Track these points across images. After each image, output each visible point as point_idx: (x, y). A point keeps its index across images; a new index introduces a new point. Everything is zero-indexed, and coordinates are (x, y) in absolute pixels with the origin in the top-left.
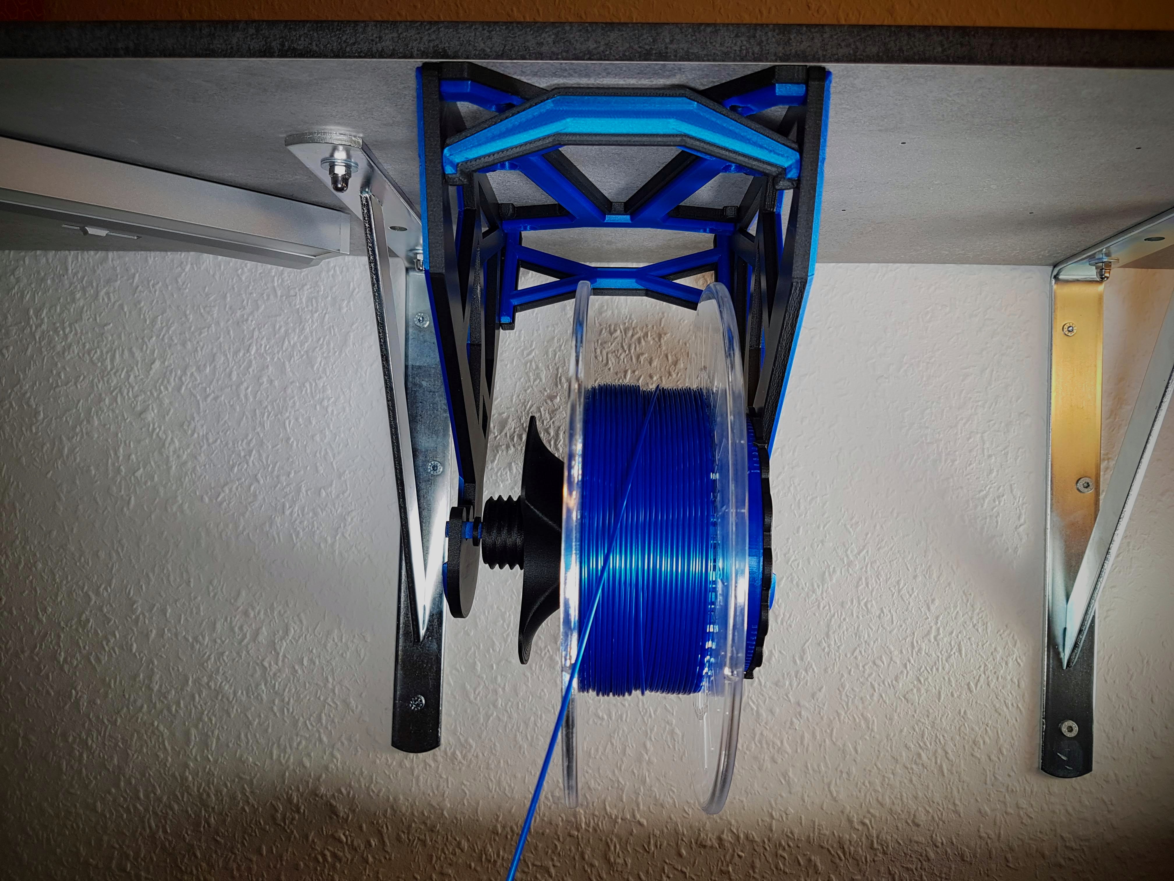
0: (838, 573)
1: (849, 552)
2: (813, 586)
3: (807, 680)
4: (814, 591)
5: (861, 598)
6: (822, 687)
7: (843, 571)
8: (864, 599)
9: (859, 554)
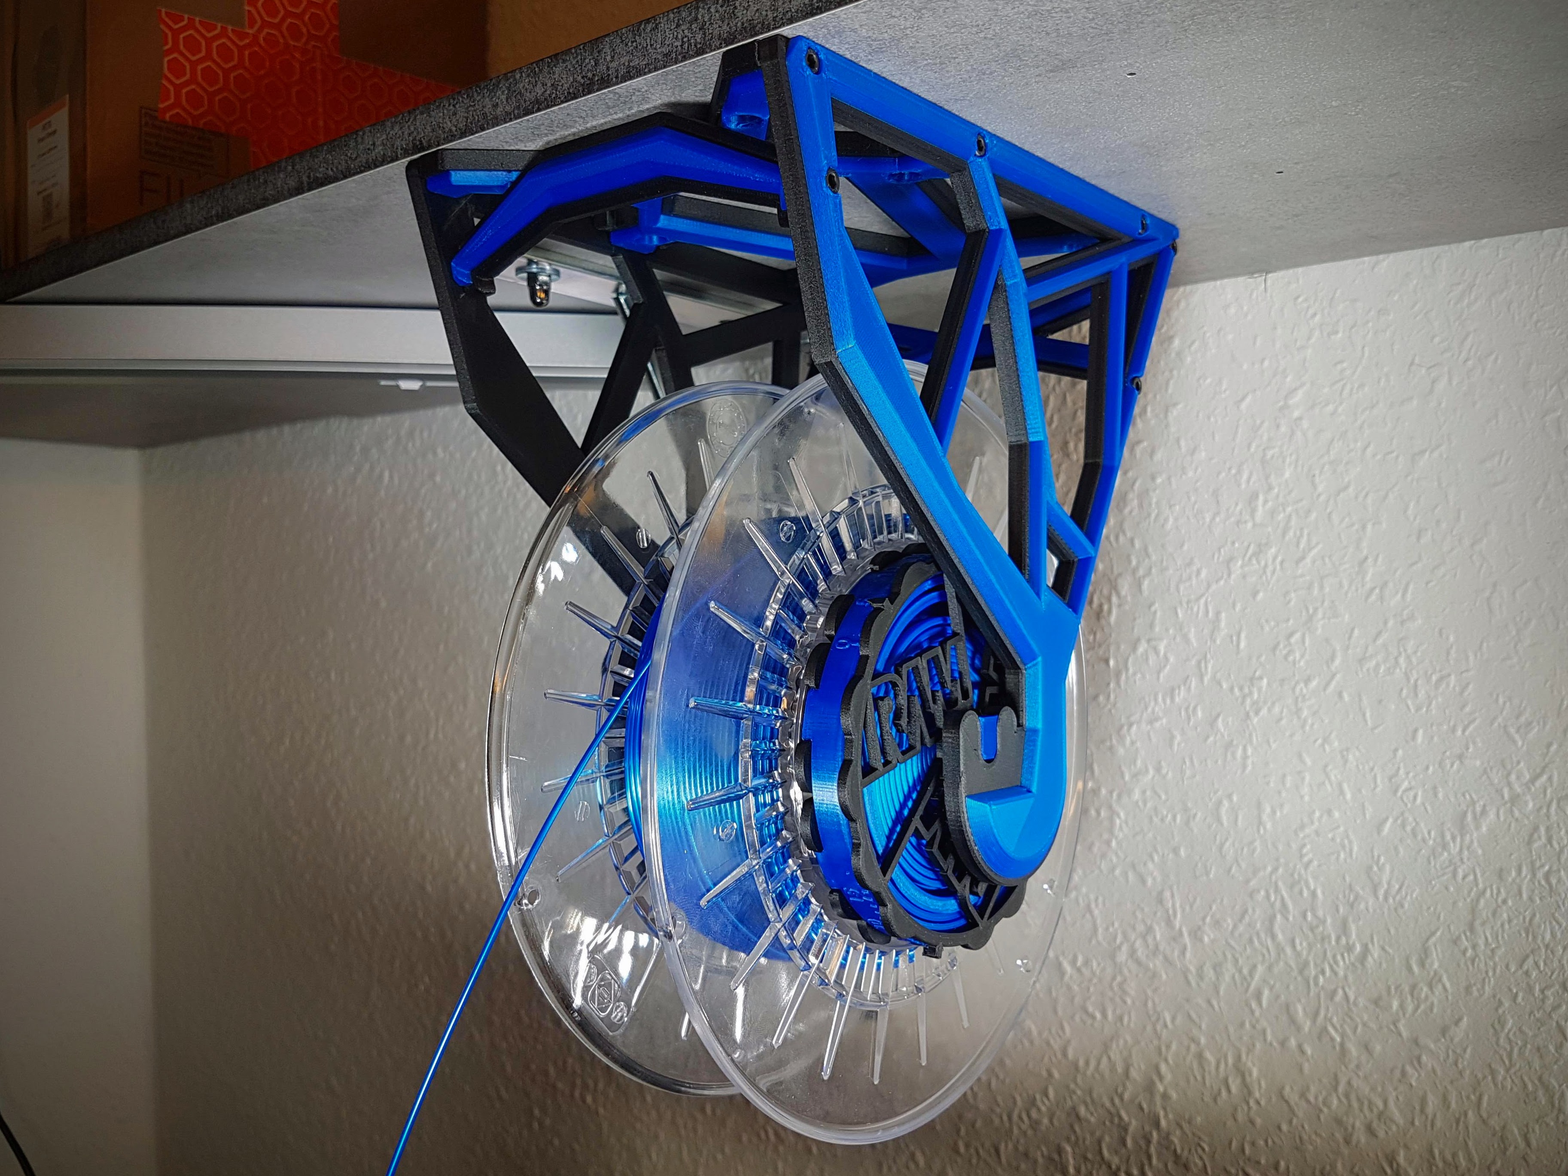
0: (1492, 815)
1: (1513, 777)
2: (1443, 836)
3: (1432, 1004)
4: (1445, 846)
5: (1538, 864)
6: (1460, 1019)
7: (1501, 812)
8: (1542, 866)
9: (1533, 780)
